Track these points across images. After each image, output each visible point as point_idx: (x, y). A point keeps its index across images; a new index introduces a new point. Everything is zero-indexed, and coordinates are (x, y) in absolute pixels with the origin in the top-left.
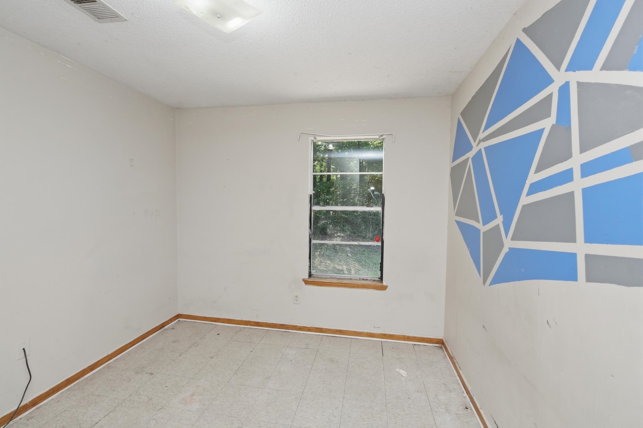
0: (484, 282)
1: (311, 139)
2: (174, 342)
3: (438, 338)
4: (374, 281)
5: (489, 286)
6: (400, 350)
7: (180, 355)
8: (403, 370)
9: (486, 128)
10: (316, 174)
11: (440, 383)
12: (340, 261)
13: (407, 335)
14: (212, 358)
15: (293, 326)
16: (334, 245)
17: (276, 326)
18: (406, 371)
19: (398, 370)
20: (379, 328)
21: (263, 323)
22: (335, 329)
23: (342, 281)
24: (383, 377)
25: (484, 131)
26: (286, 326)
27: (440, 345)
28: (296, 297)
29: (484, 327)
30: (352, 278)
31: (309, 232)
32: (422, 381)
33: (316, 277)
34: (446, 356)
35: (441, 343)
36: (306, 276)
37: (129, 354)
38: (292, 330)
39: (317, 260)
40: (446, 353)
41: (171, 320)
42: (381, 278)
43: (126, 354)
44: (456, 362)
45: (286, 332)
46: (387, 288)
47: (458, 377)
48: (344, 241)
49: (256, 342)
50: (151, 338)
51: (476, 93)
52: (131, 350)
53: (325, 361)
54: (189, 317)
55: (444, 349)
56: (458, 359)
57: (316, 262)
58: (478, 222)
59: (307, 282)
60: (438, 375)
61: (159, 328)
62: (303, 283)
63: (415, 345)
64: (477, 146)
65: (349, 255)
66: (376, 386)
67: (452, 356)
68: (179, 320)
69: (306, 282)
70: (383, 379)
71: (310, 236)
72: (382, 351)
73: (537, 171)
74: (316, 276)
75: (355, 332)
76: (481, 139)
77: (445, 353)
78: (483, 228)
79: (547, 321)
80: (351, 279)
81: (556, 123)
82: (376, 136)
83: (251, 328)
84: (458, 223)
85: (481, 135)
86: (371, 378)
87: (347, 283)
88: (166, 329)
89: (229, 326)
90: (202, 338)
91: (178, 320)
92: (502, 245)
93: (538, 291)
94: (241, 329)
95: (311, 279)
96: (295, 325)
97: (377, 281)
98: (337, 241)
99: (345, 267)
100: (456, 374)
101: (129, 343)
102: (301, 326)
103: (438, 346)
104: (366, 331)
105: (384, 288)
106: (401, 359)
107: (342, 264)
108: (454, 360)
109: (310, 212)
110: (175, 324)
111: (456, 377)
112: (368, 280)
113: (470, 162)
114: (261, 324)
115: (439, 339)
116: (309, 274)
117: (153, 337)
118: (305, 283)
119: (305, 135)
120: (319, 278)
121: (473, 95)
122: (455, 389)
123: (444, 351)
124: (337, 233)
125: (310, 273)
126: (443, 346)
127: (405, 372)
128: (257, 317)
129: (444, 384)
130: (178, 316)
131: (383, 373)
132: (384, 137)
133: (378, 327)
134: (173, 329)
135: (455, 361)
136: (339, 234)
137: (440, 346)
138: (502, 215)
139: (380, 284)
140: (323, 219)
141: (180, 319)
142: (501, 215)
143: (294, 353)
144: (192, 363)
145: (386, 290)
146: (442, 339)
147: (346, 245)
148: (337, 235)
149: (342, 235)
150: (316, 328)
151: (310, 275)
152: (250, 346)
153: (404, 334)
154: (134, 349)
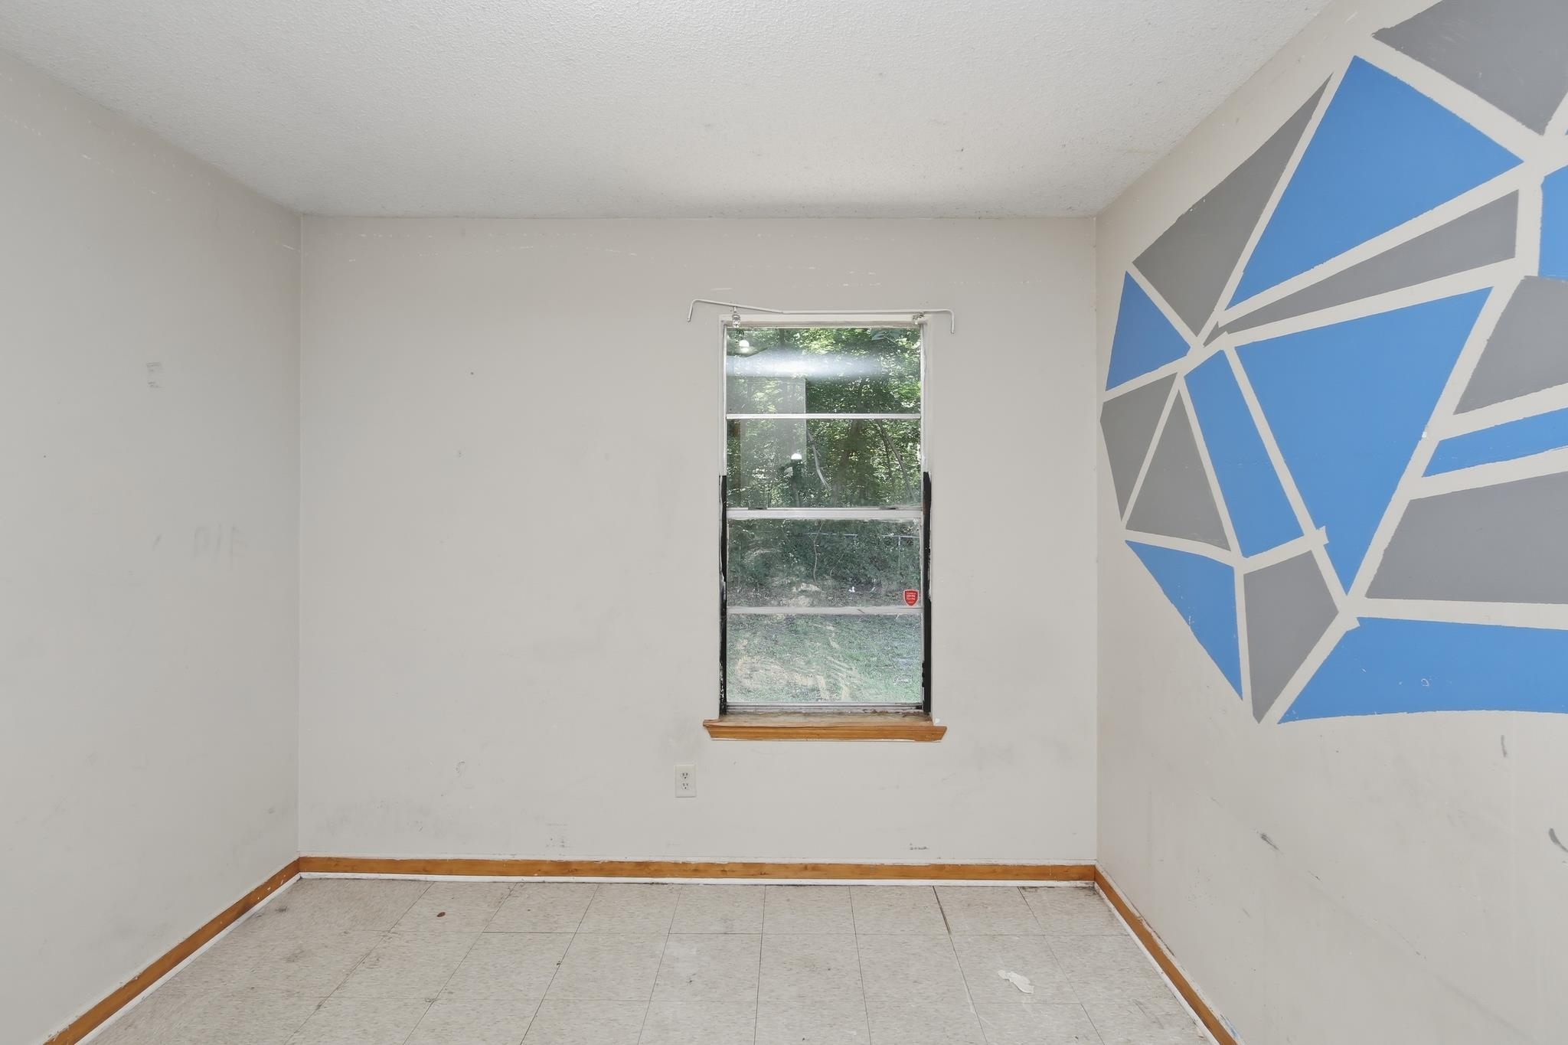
0: (1259, 712)
1: (724, 319)
2: (289, 960)
3: (1083, 863)
4: (906, 715)
5: (1279, 723)
6: (990, 908)
7: (319, 1006)
8: (1015, 971)
9: (1239, 297)
10: (734, 418)
11: (1126, 1003)
12: (808, 663)
13: (1001, 862)
14: (432, 1001)
15: (676, 864)
16: (790, 620)
17: (622, 870)
18: (1025, 976)
19: (1002, 974)
20: (925, 848)
21: (581, 863)
22: (801, 864)
23: (818, 719)
24: (970, 1001)
25: (1232, 303)
26: (652, 868)
27: (1090, 883)
28: (685, 775)
29: (1264, 837)
30: (844, 711)
31: (721, 584)
32: (1078, 1002)
33: (740, 713)
34: (1112, 916)
35: (1091, 876)
36: (714, 713)
37: (127, 1023)
38: (673, 876)
39: (740, 662)
40: (1112, 906)
41: (274, 882)
42: (926, 706)
43: (117, 1023)
44: (1153, 934)
45: (654, 887)
46: (943, 734)
47: (1166, 978)
48: (821, 603)
49: (568, 930)
50: (206, 954)
51: (1194, 206)
52: (136, 1007)
53: (791, 969)
54: (337, 865)
55: (1101, 892)
56: (1156, 925)
57: (738, 667)
58: (1226, 549)
59: (717, 730)
60: (1111, 976)
61: (235, 913)
62: (706, 733)
63: (1024, 888)
64: (1206, 344)
65: (834, 645)
66: (958, 1034)
67: (1138, 915)
68: (301, 878)
69: (714, 730)
70: (972, 1011)
71: (722, 594)
72: (945, 919)
73: (1463, 407)
74: (739, 709)
75: (858, 866)
76: (1220, 326)
77: (1107, 906)
78: (1242, 565)
79: (1552, 833)
80: (840, 714)
81: (1539, 273)
82: (905, 315)
83: (544, 882)
84: (1138, 548)
85: (1221, 315)
86: (936, 1010)
87: (833, 725)
88: (259, 916)
89: (472, 884)
90: (390, 935)
91: (297, 877)
92: (1330, 612)
93: (1502, 744)
94: (512, 889)
95: (730, 720)
96: (680, 860)
97: (914, 714)
98: (800, 606)
99: (822, 682)
100: (1160, 970)
101: (125, 986)
102: (699, 864)
103: (1084, 885)
104: (888, 861)
105: (937, 734)
106: (1000, 937)
107: (812, 671)
108: (1146, 926)
109: (721, 524)
110: (290, 891)
111: (1161, 978)
112: (887, 712)
113: (1180, 386)
114: (574, 867)
115: (1086, 866)
116: (721, 706)
117: (214, 948)
118: (710, 733)
119: (708, 306)
120: (752, 717)
121: (1184, 211)
122: (1168, 1014)
123: (1103, 899)
124: (799, 584)
125: (723, 702)
126: (1096, 885)
127: (1025, 978)
128: (563, 846)
129: (1138, 1003)
130: (300, 865)
131: (966, 990)
132: (926, 317)
133: (923, 846)
134: (282, 910)
135: (1150, 930)
136: (803, 586)
137: (1087, 886)
138: (1323, 528)
139: (924, 724)
140: (757, 546)
141: (304, 875)
142: (1318, 527)
143: (694, 952)
144: (365, 1032)
145: (940, 739)
146: (1094, 866)
147: (825, 617)
148: (797, 589)
149: (813, 588)
150: (744, 864)
151: (724, 709)
152: (551, 945)
153: (993, 862)
154: (144, 1000)
